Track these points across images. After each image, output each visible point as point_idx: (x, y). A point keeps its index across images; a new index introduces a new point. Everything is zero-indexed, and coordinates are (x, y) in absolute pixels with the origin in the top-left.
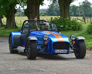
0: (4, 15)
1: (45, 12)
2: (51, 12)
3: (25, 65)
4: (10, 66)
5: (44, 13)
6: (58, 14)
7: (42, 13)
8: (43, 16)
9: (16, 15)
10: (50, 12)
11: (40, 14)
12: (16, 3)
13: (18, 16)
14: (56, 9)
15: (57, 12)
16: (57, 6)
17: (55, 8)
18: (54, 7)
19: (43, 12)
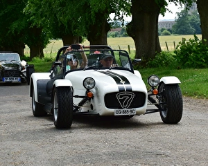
0: (85, 35)
1: (171, 28)
2: (182, 28)
3: (129, 143)
4: (98, 144)
5: (169, 30)
6: (197, 30)
7: (163, 30)
8: (167, 34)
9: (109, 33)
10: (180, 27)
11: (159, 32)
12: (109, 10)
13: (113, 36)
14: (192, 20)
15: (196, 27)
16: (194, 13)
17: (190, 19)
18: (188, 17)
19: (165, 27)
